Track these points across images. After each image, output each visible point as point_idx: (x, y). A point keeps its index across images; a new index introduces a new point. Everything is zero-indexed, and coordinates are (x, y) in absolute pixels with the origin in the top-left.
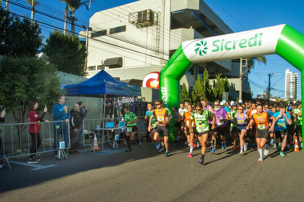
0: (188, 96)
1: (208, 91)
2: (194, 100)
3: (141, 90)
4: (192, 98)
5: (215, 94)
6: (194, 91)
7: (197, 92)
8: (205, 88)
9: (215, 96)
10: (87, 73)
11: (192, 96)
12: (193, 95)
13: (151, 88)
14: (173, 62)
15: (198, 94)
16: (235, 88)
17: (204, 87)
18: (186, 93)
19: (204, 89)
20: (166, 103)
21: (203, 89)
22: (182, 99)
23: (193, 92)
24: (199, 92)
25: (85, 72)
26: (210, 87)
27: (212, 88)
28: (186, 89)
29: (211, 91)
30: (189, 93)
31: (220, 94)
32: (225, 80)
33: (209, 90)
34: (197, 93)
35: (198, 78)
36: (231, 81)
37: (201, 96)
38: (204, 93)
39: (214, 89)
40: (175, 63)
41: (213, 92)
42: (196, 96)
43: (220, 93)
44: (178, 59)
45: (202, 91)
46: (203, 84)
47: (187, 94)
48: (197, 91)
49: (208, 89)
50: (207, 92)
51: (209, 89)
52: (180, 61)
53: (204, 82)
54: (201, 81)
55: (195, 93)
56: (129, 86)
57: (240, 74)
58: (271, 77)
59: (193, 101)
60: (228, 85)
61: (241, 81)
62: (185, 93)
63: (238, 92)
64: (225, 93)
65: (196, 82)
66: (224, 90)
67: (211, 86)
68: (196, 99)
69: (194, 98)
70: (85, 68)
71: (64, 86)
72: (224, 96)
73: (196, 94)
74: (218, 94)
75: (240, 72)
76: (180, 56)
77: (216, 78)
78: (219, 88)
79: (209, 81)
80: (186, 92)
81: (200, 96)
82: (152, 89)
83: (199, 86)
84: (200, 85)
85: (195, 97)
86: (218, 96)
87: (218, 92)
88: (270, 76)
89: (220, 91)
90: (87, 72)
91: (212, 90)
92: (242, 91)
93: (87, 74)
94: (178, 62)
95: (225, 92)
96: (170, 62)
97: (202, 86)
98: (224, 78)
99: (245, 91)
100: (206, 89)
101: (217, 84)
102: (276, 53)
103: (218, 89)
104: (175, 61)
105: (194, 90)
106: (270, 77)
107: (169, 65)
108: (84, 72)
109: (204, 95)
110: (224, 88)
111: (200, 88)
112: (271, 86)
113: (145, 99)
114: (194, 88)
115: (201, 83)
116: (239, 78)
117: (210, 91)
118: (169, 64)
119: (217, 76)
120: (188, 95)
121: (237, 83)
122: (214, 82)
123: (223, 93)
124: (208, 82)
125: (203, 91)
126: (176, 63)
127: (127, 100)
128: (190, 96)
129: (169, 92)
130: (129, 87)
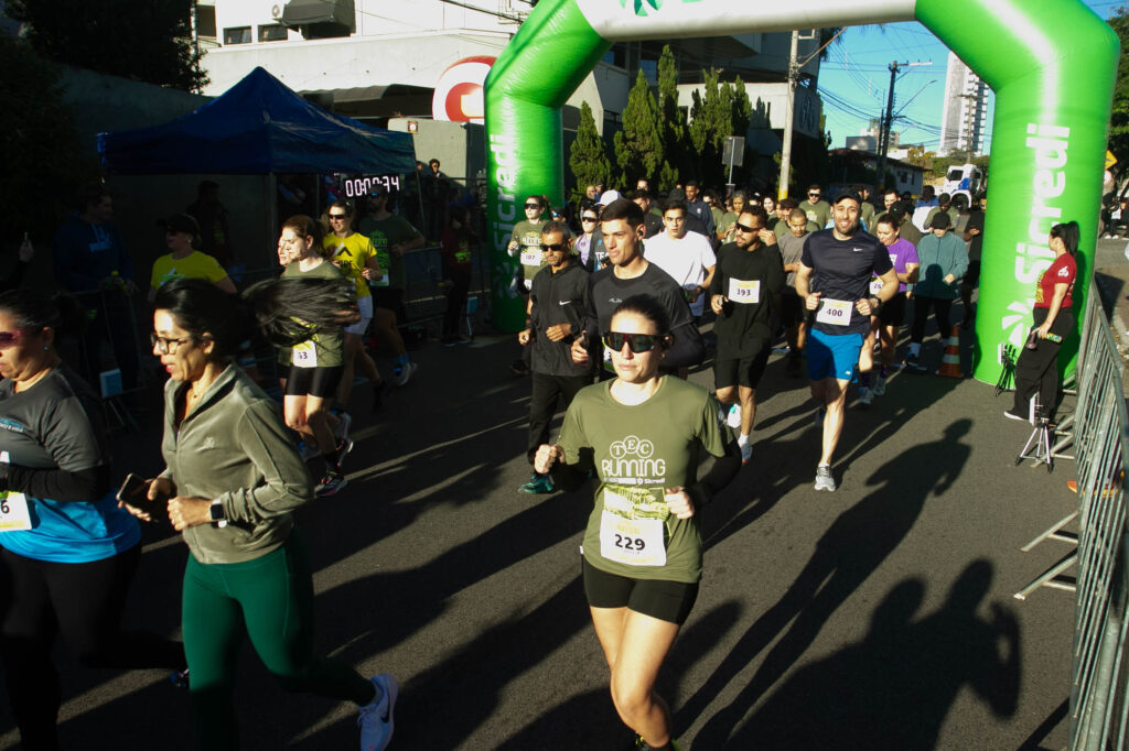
0: (601, 153)
1: (674, 132)
2: (623, 166)
3: (413, 148)
4: (613, 159)
5: (699, 142)
6: (624, 132)
7: (632, 135)
8: (663, 118)
9: (699, 151)
10: (203, 75)
11: (616, 150)
12: (618, 146)
13: (464, 124)
14: (536, 38)
15: (637, 144)
16: (771, 118)
17: (658, 117)
18: (594, 143)
19: (660, 126)
20: (508, 197)
21: (656, 124)
22: (579, 161)
23: (619, 134)
24: (639, 135)
25: (194, 69)
26: (681, 115)
27: (690, 119)
28: (593, 127)
29: (682, 132)
30: (602, 139)
31: (715, 143)
32: (734, 86)
33: (676, 129)
34: (634, 139)
35: (638, 80)
36: (755, 92)
37: (646, 152)
38: (657, 141)
39: (693, 123)
40: (542, 40)
41: (692, 134)
42: (629, 148)
43: (716, 136)
44: (554, 26)
45: (649, 134)
46: (654, 107)
47: (595, 145)
48: (634, 131)
49: (671, 125)
50: (668, 136)
51: (676, 123)
52: (563, 35)
53: (661, 95)
54: (648, 94)
55: (625, 140)
56: (366, 134)
57: (788, 67)
58: (897, 75)
59: (619, 167)
60: (746, 110)
61: (792, 94)
62: (587, 141)
63: (780, 132)
64: (731, 141)
65: (631, 98)
66: (731, 128)
67: (684, 110)
68: (629, 162)
69: (623, 157)
70: (192, 52)
71: (104, 137)
72: (728, 151)
73: (630, 144)
74: (707, 141)
75: (789, 61)
76: (562, 14)
77: (703, 82)
78: (713, 123)
79: (677, 94)
80: (594, 137)
81: (642, 149)
82: (465, 127)
83: (640, 114)
84: (645, 109)
85: (626, 153)
86: (708, 146)
87: (710, 134)
88: (894, 70)
89: (715, 131)
90: (202, 69)
91: (686, 128)
92: (794, 133)
93: (203, 79)
94: (554, 36)
95: (734, 134)
96: (521, 40)
97: (652, 112)
98: (732, 82)
99: (804, 131)
100: (666, 123)
101: (705, 103)
102: (916, 16)
103: (708, 124)
104: (543, 34)
105: (621, 129)
106: (893, 77)
107: (518, 52)
108: (189, 68)
109: (659, 148)
110: (729, 122)
111: (645, 121)
112: (895, 110)
113: (439, 165)
114: (624, 120)
115: (648, 99)
116: (786, 81)
117: (679, 131)
118: (517, 47)
119: (706, 76)
120: (599, 148)
121: (776, 101)
122: (696, 95)
123: (727, 140)
124: (674, 97)
125: (654, 133)
126: (544, 43)
127: (365, 184)
128: (609, 151)
129: (522, 154)
130: (364, 138)
